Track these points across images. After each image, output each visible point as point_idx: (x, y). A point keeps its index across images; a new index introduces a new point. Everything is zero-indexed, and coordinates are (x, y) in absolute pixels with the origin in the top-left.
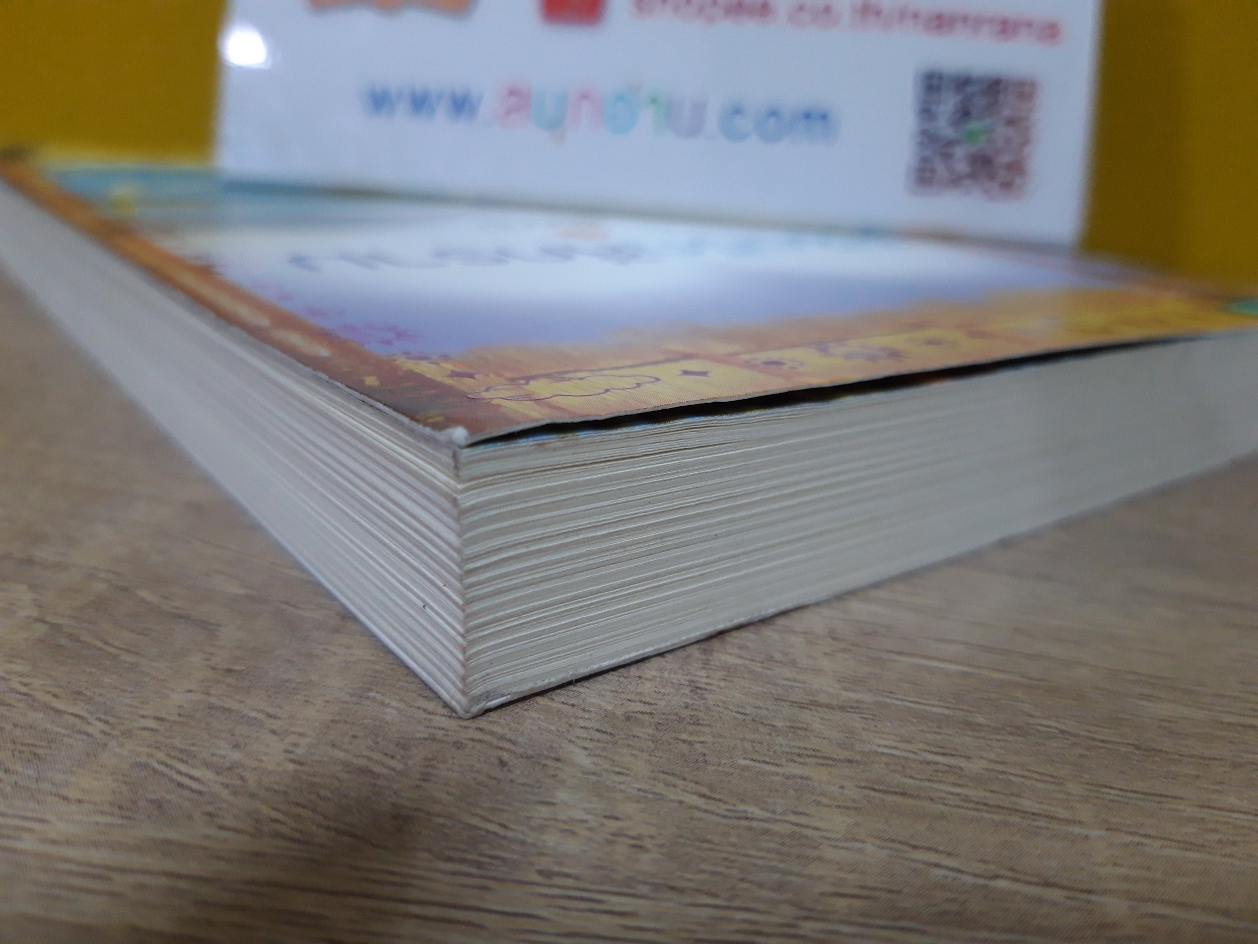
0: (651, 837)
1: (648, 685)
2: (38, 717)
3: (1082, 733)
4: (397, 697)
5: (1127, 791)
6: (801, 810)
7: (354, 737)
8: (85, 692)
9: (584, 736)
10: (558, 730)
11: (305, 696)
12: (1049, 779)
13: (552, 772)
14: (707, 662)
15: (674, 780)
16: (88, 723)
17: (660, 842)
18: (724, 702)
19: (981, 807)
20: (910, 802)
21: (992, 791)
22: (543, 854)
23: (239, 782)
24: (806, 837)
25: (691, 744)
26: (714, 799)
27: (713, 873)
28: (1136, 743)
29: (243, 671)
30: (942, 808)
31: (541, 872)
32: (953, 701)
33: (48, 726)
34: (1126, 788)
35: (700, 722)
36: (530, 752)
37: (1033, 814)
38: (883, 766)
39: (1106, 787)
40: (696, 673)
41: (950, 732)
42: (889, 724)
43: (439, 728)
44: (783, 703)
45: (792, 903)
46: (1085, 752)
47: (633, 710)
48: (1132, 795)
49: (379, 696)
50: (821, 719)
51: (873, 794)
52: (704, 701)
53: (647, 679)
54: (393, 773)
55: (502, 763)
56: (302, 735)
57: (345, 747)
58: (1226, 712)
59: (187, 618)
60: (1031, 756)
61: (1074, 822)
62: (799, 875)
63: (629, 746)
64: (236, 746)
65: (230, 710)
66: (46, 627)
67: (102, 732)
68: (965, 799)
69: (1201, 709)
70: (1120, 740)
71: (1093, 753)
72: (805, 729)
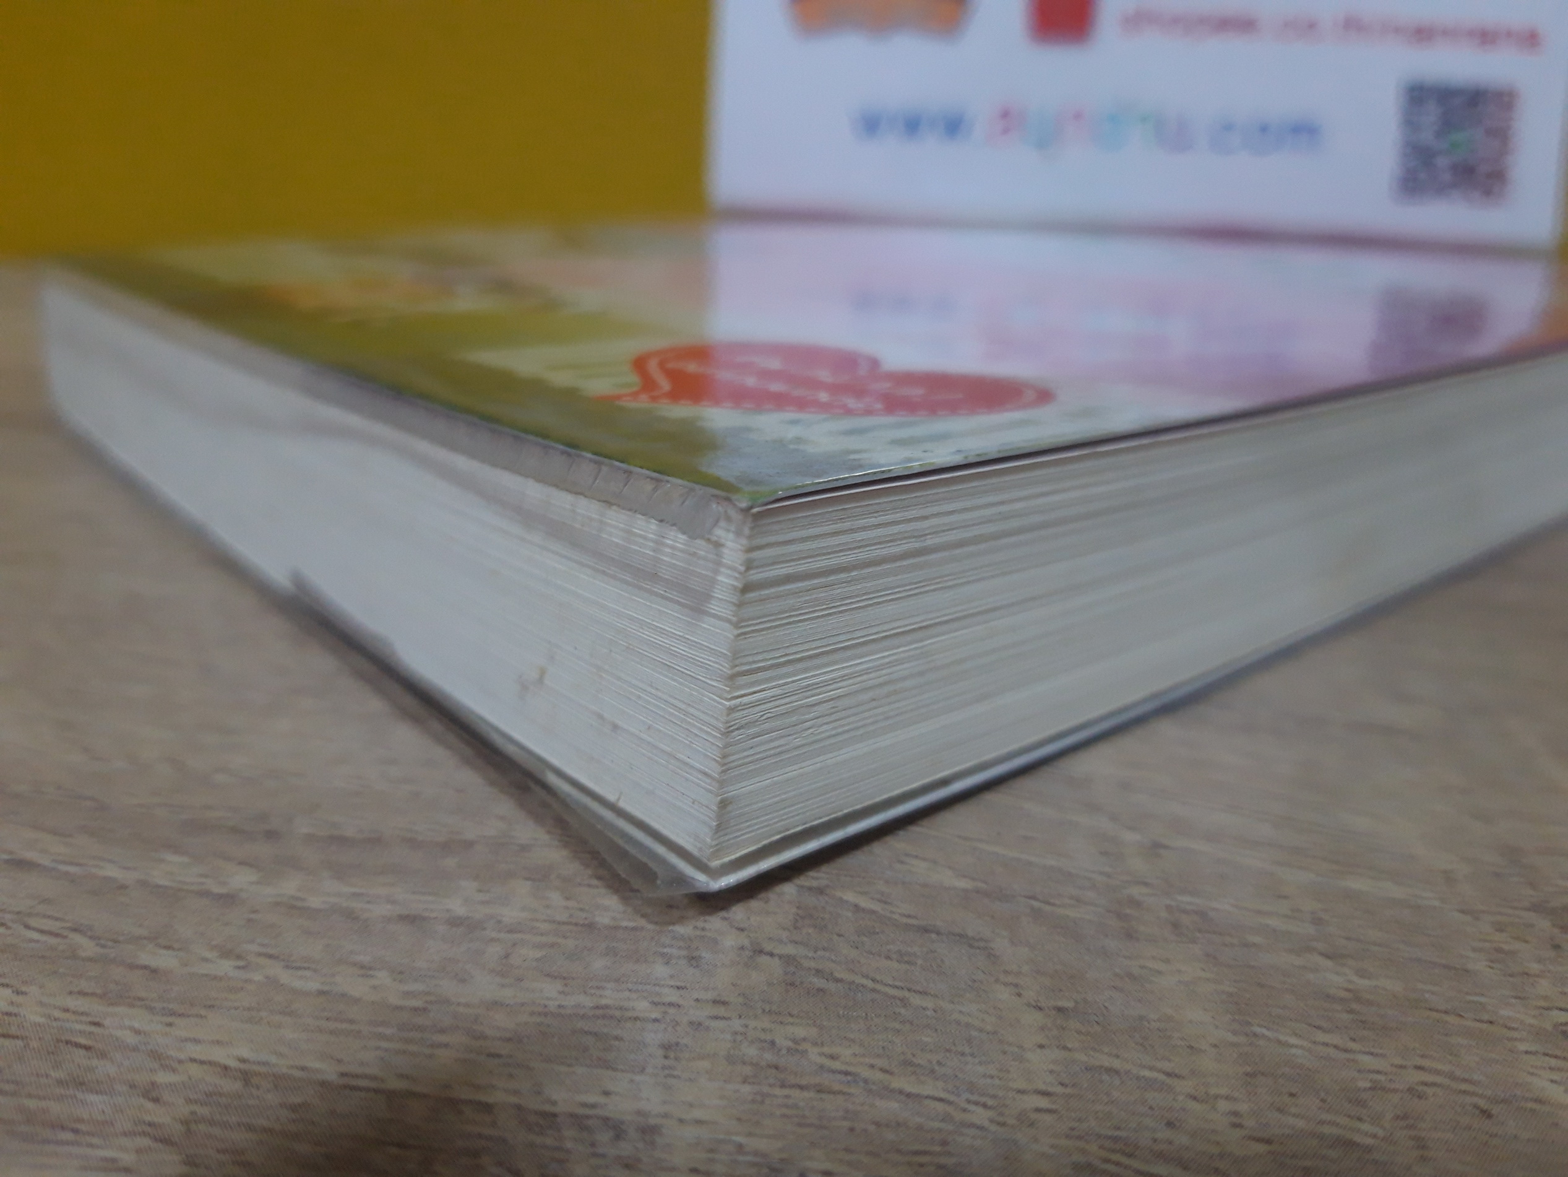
2: (895, 1107)
4: (1288, 1030)
7: (1292, 1095)
8: (914, 1060)
9: (1540, 1064)
10: (1505, 1060)
11: (1182, 1039)
13: (1550, 1120)
16: (965, 1110)
29: (1075, 1008)
33: (919, 1119)
36: (1501, 1094)
43: (1378, 1072)
47: (1560, 1022)
49: (1264, 1031)
53: (1538, 976)
54: (1380, 1142)
55: (1485, 1113)
56: (1230, 1098)
57: (1293, 1110)
59: (936, 931)
65: (1117, 1072)
66: (776, 959)
67: (992, 1121)
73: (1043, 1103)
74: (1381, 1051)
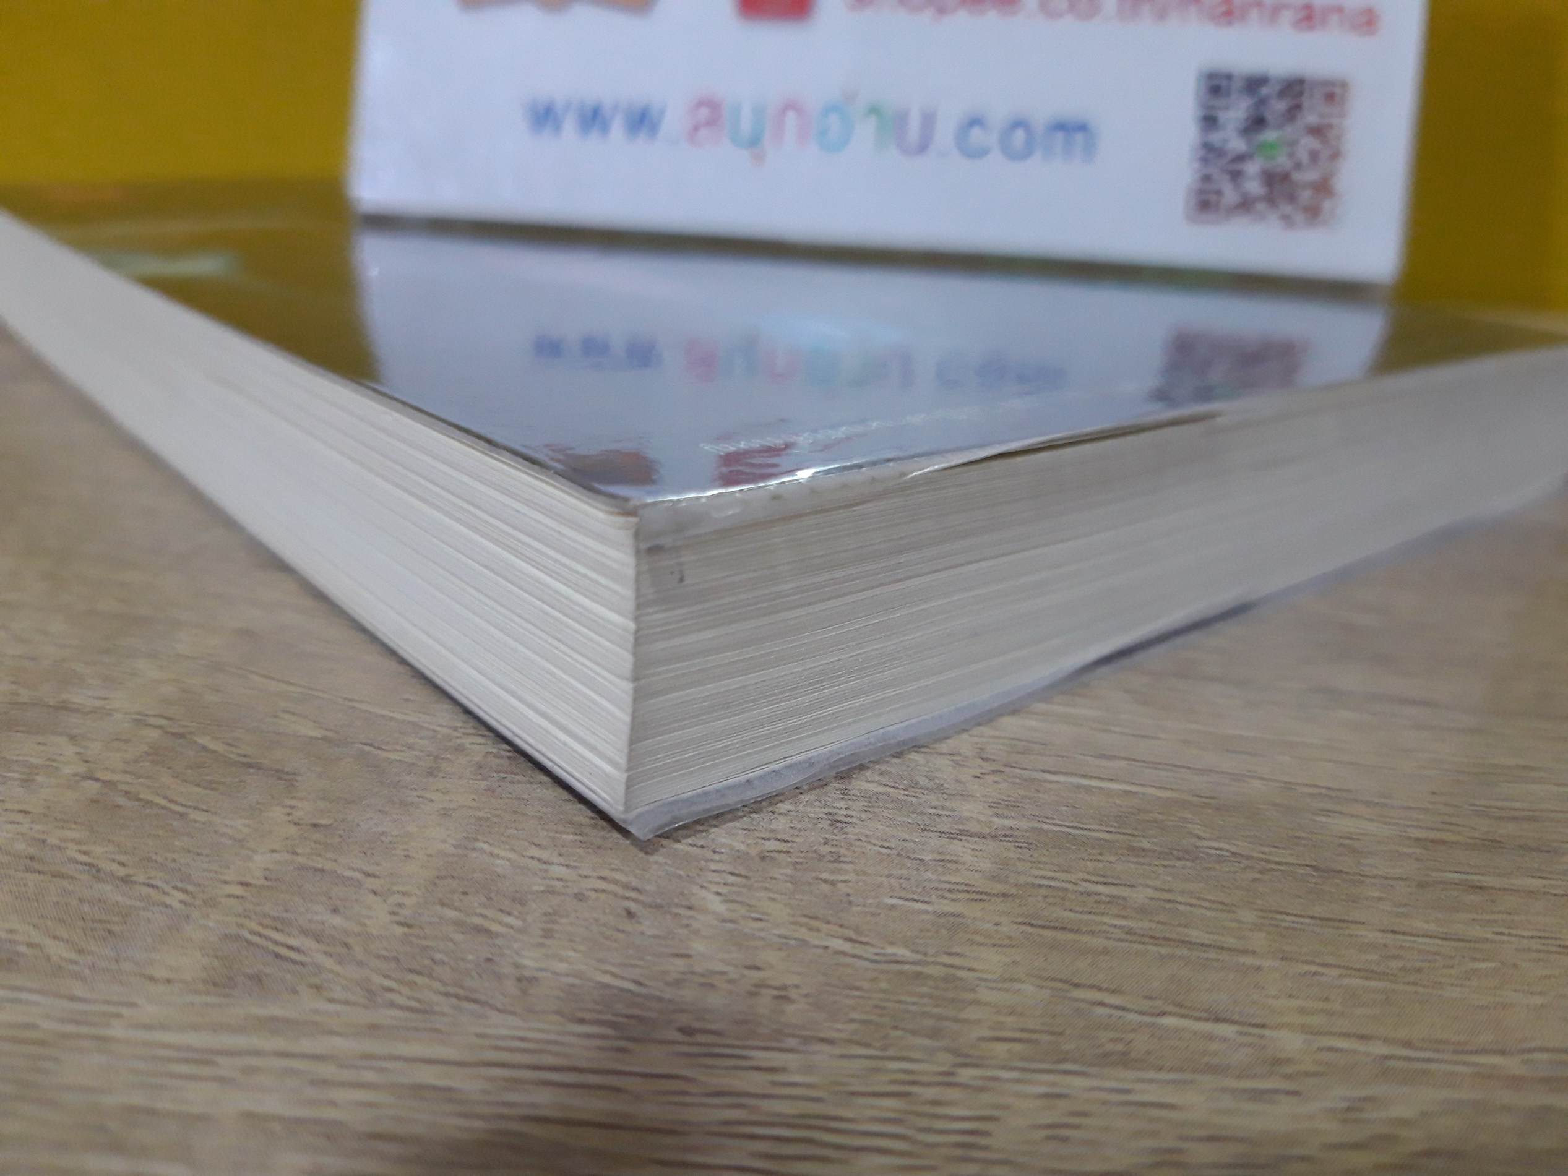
0: (796, 986)
1: (782, 820)
2: (107, 890)
3: (1255, 855)
4: (507, 847)
5: (1303, 917)
6: (956, 950)
7: (465, 893)
8: (154, 857)
9: (717, 880)
10: (688, 876)
11: (405, 850)
12: (1221, 907)
13: (685, 922)
14: (846, 792)
15: (815, 923)
16: (165, 893)
17: (805, 992)
18: (866, 836)
19: (1147, 940)
20: (1070, 936)
21: (1158, 922)
22: (683, 1011)
23: (344, 951)
24: (961, 979)
25: (833, 883)
26: (861, 942)
27: (863, 1022)
28: (1313, 863)
29: (330, 825)
30: (1106, 943)
31: (681, 1030)
32: (1116, 825)
33: (120, 898)
34: (1303, 914)
35: (842, 859)
36: (659, 901)
37: (1202, 945)
38: (1040, 898)
39: (1281, 913)
40: (834, 805)
41: (1113, 859)
42: (1047, 853)
43: (561, 880)
44: (931, 834)
45: (948, 1050)
46: (1258, 876)
47: (768, 849)
48: (1307, 921)
49: (486, 847)
50: (973, 850)
51: (1029, 929)
52: (844, 836)
53: (781, 814)
54: (511, 931)
55: (630, 914)
56: (404, 894)
57: (456, 905)
58: (1413, 826)
59: (258, 767)
60: (1200, 882)
61: (1245, 952)
62: (956, 1020)
63: (766, 889)
64: (335, 911)
65: (322, 871)
66: (97, 785)
67: (181, 902)
68: (1130, 932)
69: (1386, 823)
70: (1295, 862)
71: (1266, 877)
72: (956, 862)
73: (238, 890)
74: (577, 864)
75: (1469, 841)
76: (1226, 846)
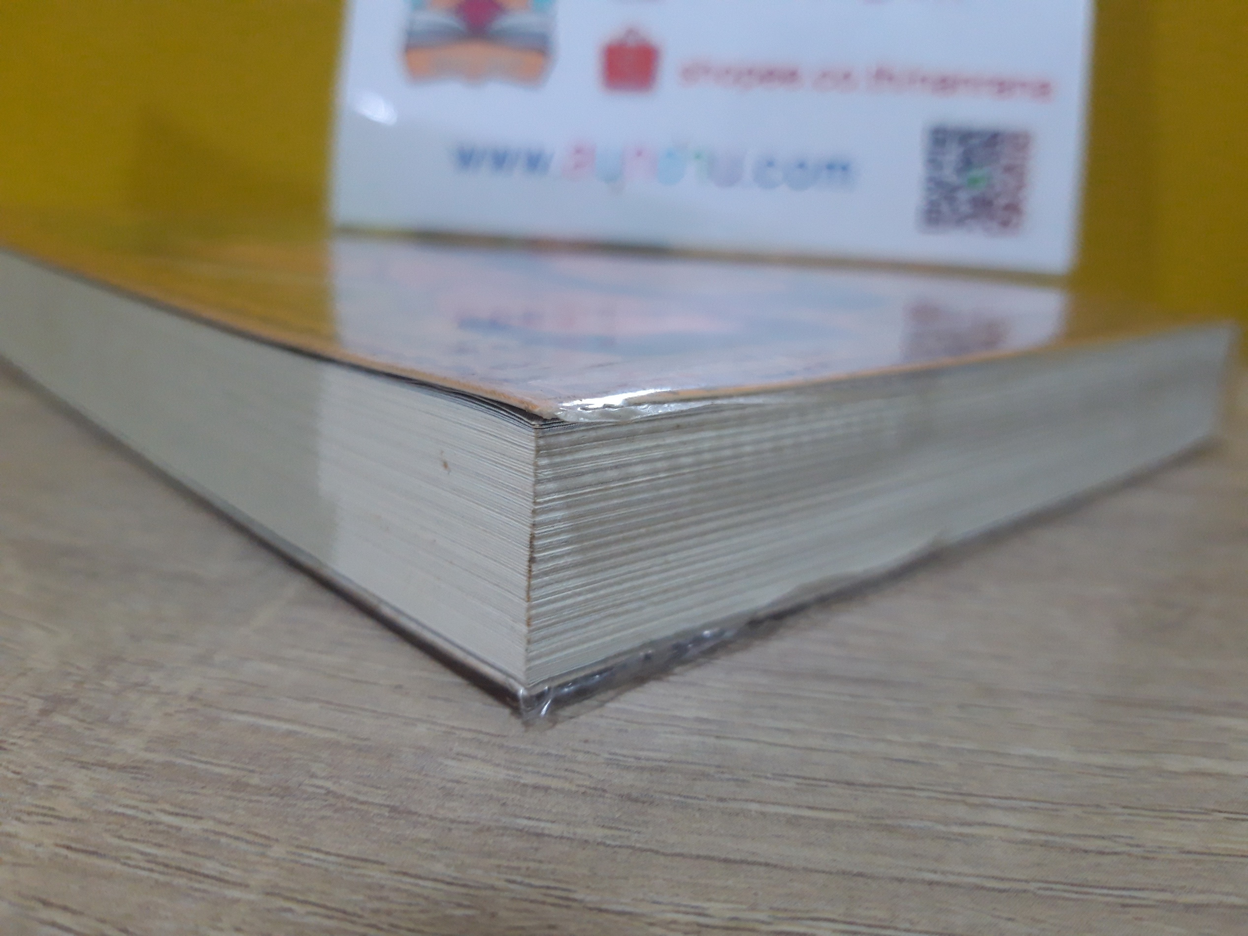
3: (349, 794)
5: (331, 854)
12: (261, 841)
18: (10, 762)
19: (158, 867)
20: (92, 860)
21: (188, 853)
28: (398, 804)
30: (118, 867)
32: (247, 761)
34: (336, 851)
37: (207, 876)
38: (102, 825)
39: (314, 850)
40: (15, 734)
41: (209, 792)
42: (154, 785)
44: (69, 763)
46: (329, 814)
48: (330, 858)
50: (90, 779)
58: (533, 772)
60: (268, 817)
61: (239, 885)
68: (152, 859)
69: (509, 768)
70: (382, 802)
71: (337, 815)
72: (63, 789)
75: (574, 788)
76: (329, 784)
